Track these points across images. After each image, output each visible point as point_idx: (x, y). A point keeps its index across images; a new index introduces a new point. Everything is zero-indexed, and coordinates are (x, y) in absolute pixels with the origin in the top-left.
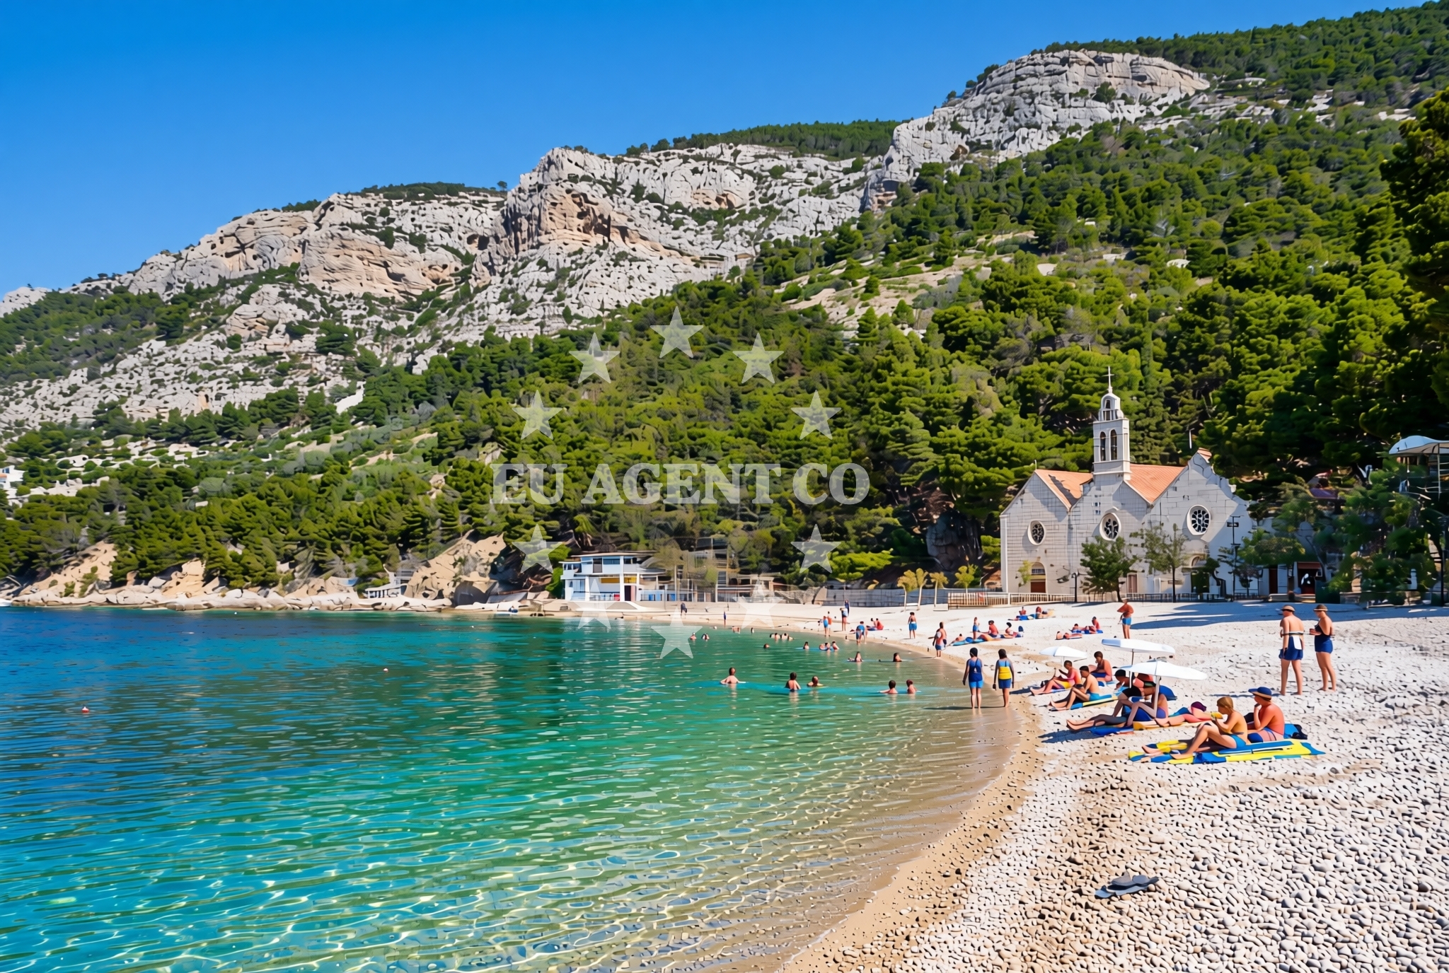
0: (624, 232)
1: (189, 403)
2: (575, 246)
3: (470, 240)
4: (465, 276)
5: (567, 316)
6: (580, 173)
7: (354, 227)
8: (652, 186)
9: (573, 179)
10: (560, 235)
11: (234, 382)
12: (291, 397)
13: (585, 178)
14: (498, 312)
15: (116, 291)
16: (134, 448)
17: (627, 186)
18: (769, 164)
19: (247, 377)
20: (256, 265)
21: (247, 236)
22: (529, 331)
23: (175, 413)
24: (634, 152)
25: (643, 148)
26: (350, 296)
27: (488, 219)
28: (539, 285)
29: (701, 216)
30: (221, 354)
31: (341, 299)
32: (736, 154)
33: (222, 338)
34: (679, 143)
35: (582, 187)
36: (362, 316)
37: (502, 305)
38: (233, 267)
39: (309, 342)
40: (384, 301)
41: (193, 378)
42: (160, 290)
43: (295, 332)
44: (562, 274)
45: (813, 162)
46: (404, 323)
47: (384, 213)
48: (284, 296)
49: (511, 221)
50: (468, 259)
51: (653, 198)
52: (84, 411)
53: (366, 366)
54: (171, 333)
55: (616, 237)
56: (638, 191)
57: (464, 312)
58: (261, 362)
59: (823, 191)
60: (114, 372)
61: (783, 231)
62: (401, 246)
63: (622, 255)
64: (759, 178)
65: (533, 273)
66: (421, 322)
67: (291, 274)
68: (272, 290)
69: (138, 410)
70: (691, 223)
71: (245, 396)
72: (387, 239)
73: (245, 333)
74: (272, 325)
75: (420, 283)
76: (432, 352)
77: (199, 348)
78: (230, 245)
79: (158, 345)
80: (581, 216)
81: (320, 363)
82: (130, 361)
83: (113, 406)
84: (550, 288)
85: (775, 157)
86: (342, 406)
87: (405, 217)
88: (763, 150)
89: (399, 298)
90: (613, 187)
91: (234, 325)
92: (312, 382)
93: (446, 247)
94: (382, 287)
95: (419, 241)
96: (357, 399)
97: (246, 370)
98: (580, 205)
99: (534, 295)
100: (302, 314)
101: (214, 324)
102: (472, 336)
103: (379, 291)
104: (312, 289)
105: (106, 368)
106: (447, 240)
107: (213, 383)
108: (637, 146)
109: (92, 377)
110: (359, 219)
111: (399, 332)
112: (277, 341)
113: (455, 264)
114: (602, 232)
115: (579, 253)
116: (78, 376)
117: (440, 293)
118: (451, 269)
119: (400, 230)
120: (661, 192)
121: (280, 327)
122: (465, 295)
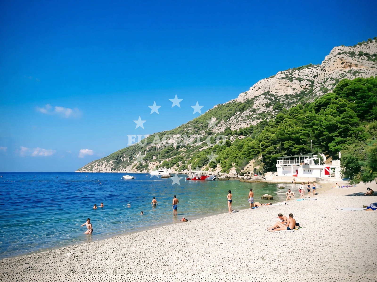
0: (356, 65)
1: (244, 126)
2: (341, 72)
3: (314, 77)
4: (312, 86)
7: (282, 78)
8: (365, 51)
9: (339, 53)
10: (336, 70)
11: (253, 119)
12: (266, 122)
13: (343, 53)
15: (233, 103)
17: (357, 53)
19: (256, 118)
20: (263, 92)
21: (260, 86)
23: (240, 128)
24: (360, 44)
25: (363, 42)
26: (282, 95)
28: (331, 84)
30: (251, 113)
31: (279, 97)
33: (252, 110)
35: (342, 55)
36: (285, 100)
37: (321, 91)
38: (257, 93)
39: (271, 108)
40: (290, 95)
41: (245, 120)
42: (242, 101)
43: (268, 106)
44: (337, 80)
46: (295, 100)
47: (291, 74)
48: (265, 98)
49: (323, 69)
50: (313, 82)
51: (366, 54)
52: (223, 130)
54: (242, 110)
55: (354, 68)
56: (361, 53)
57: (310, 95)
58: (260, 114)
60: (229, 121)
62: (295, 81)
63: (357, 72)
65: (329, 82)
66: (300, 99)
67: (268, 93)
68: (262, 97)
69: (233, 129)
71: (255, 123)
72: (291, 80)
74: (262, 105)
75: (299, 90)
77: (247, 113)
79: (238, 113)
80: (342, 63)
81: (273, 113)
82: (233, 118)
83: (229, 128)
87: (296, 74)
89: (294, 94)
91: (255, 107)
93: (307, 80)
94: (290, 92)
95: (300, 80)
97: (256, 116)
98: (342, 60)
99: (330, 87)
100: (269, 101)
101: (250, 107)
102: (311, 100)
104: (272, 95)
106: (308, 78)
107: (249, 120)
109: (226, 122)
110: (284, 76)
111: (294, 103)
112: (264, 109)
113: (309, 83)
114: (350, 66)
115: (343, 74)
116: (222, 122)
117: (306, 91)
118: (309, 85)
119: (294, 77)
120: (368, 52)
121: (264, 105)
122: (312, 90)
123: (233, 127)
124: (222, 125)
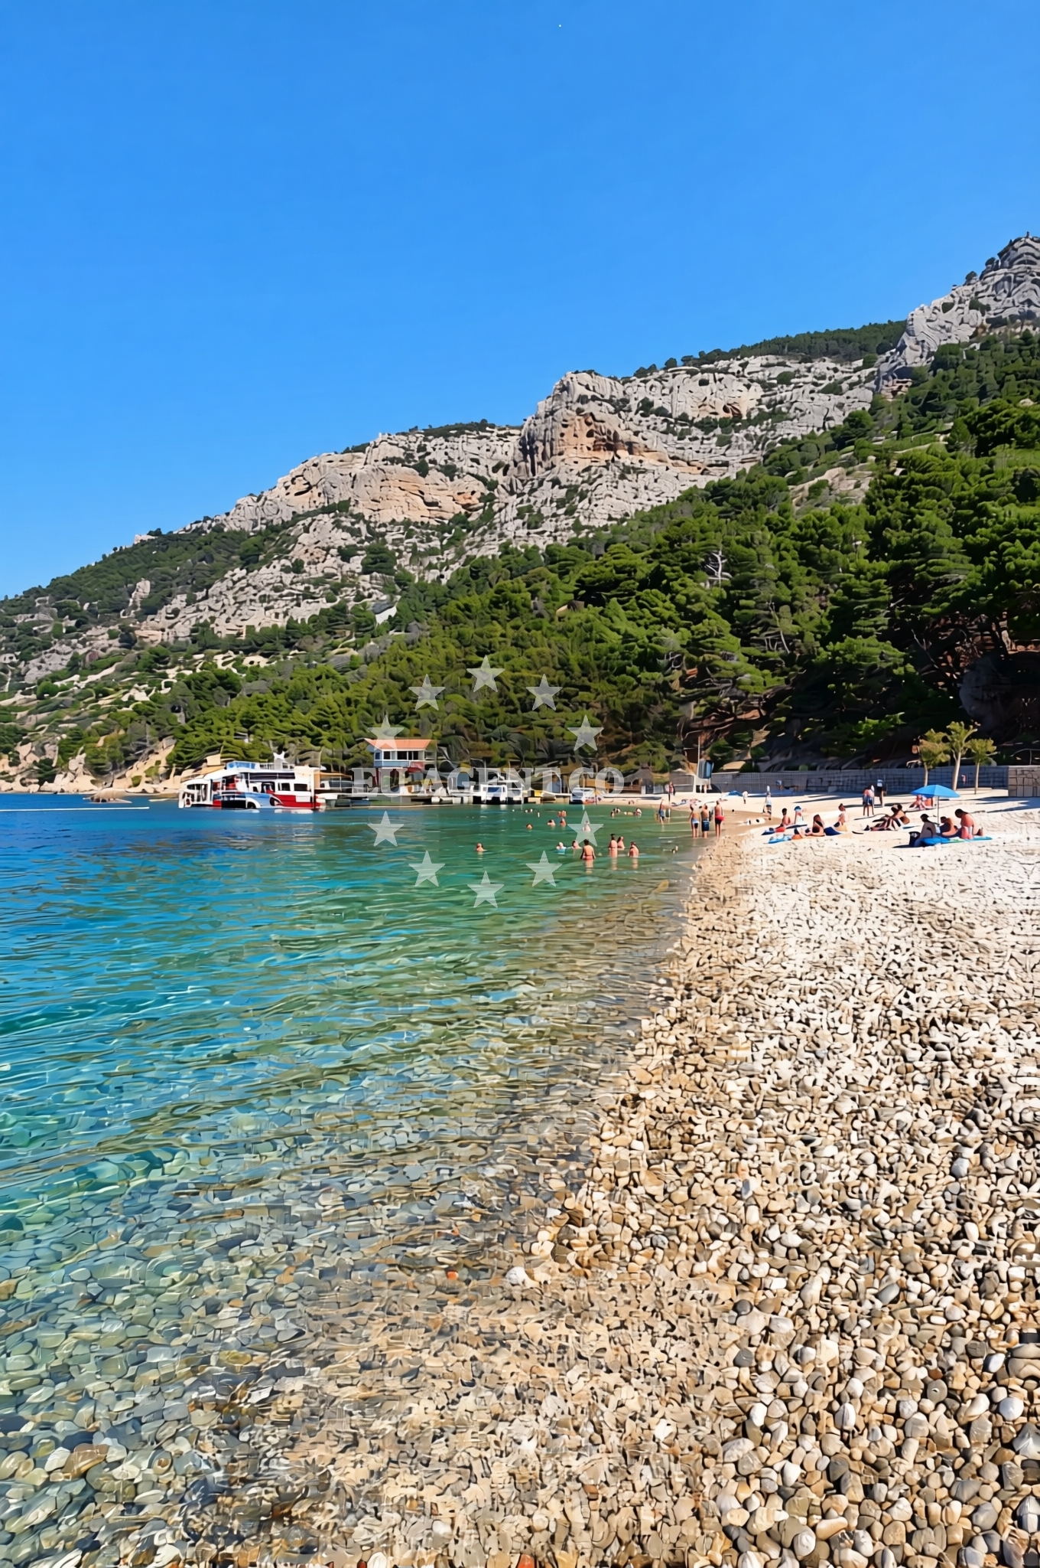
0: (631, 448)
1: (260, 619)
2: (584, 464)
3: (495, 469)
4: (488, 499)
5: (577, 527)
6: (589, 394)
7: (394, 460)
8: (657, 401)
9: (583, 399)
10: (571, 454)
11: (297, 600)
12: (341, 609)
13: (594, 398)
14: (513, 529)
15: (214, 530)
16: (219, 659)
17: (634, 404)
18: (777, 371)
19: (307, 595)
20: (322, 501)
21: (313, 477)
22: (542, 543)
23: (250, 628)
24: (641, 373)
25: (653, 369)
26: (393, 522)
27: (509, 450)
28: (552, 501)
29: (707, 426)
30: (288, 578)
31: (384, 525)
32: (744, 366)
33: (288, 563)
34: (686, 360)
35: (591, 407)
36: (401, 540)
37: (519, 522)
38: (303, 504)
39: (356, 563)
40: (420, 525)
42: (248, 528)
43: (346, 554)
44: (572, 490)
45: (823, 366)
46: (436, 543)
47: (421, 448)
48: (337, 524)
49: (527, 447)
50: (492, 485)
51: (661, 412)
52: (183, 630)
53: (403, 581)
54: (250, 561)
55: (623, 453)
56: (646, 407)
57: (485, 531)
58: (317, 583)
59: (834, 389)
60: (206, 596)
61: (790, 430)
62: (434, 475)
63: (630, 469)
64: (766, 386)
65: (547, 492)
66: (451, 543)
67: (344, 506)
68: (327, 519)
69: (223, 629)
70: (697, 432)
71: (304, 612)
72: (423, 470)
73: (306, 559)
74: (328, 550)
75: (451, 508)
76: (456, 566)
77: (268, 574)
78: (300, 486)
79: (240, 573)
80: (590, 434)
81: (365, 581)
82: (218, 587)
83: (206, 625)
84: (561, 503)
85: (783, 364)
86: (381, 618)
87: (438, 451)
88: (772, 359)
89: (433, 522)
90: (620, 406)
91: (298, 553)
92: (359, 597)
93: (474, 475)
94: (419, 513)
95: (450, 471)
96: (393, 612)
97: (307, 589)
98: (589, 424)
99: (546, 511)
100: (352, 541)
101: (283, 553)
102: (491, 550)
103: (416, 517)
104: (360, 517)
105: (200, 595)
106: (475, 469)
107: (282, 603)
108: (647, 367)
109: (189, 603)
110: (399, 453)
111: (432, 552)
112: (332, 563)
113: (481, 488)
114: (610, 448)
115: (588, 469)
116: (178, 602)
117: (468, 516)
118: (478, 495)
119: (434, 462)
120: (668, 407)
121: (334, 551)
122: (488, 516)
123: (221, 620)
124: (176, 612)
